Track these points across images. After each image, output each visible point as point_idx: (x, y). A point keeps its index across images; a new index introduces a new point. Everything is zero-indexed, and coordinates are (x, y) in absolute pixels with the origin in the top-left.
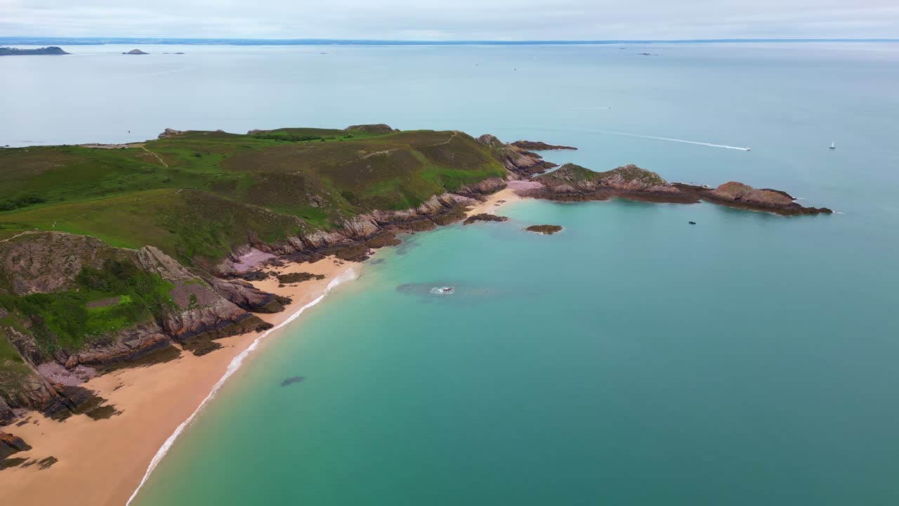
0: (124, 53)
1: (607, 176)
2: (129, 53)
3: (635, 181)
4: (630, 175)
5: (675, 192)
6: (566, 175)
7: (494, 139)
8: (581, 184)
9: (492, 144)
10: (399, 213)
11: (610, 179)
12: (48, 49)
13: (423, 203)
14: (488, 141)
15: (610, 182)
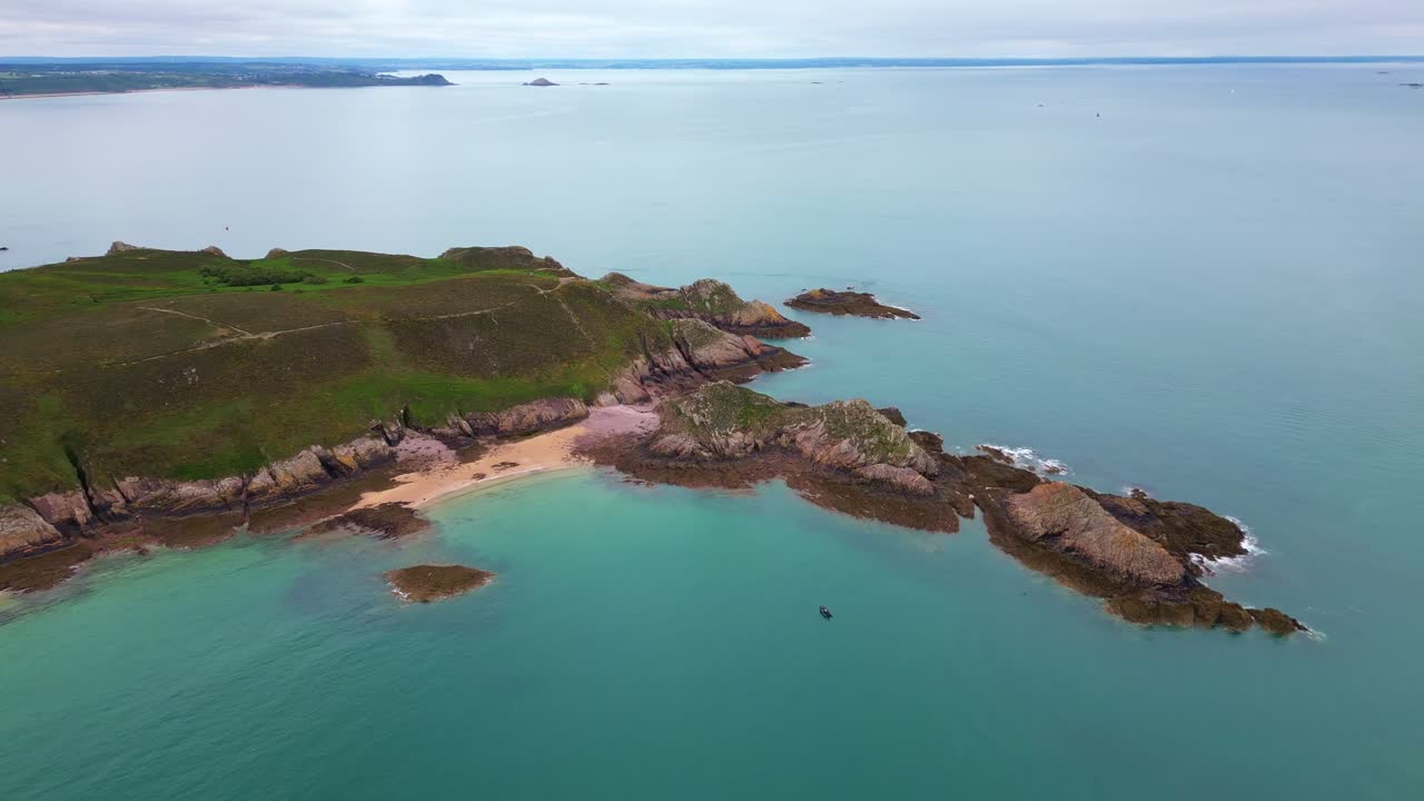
0: (526, 84)
1: (799, 421)
2: (531, 84)
3: (845, 444)
4: (843, 426)
5: (916, 489)
6: (697, 411)
7: (723, 290)
8: (717, 439)
9: (711, 301)
10: (187, 489)
11: (803, 428)
12: (427, 77)
13: (268, 467)
14: (705, 293)
15: (800, 436)
